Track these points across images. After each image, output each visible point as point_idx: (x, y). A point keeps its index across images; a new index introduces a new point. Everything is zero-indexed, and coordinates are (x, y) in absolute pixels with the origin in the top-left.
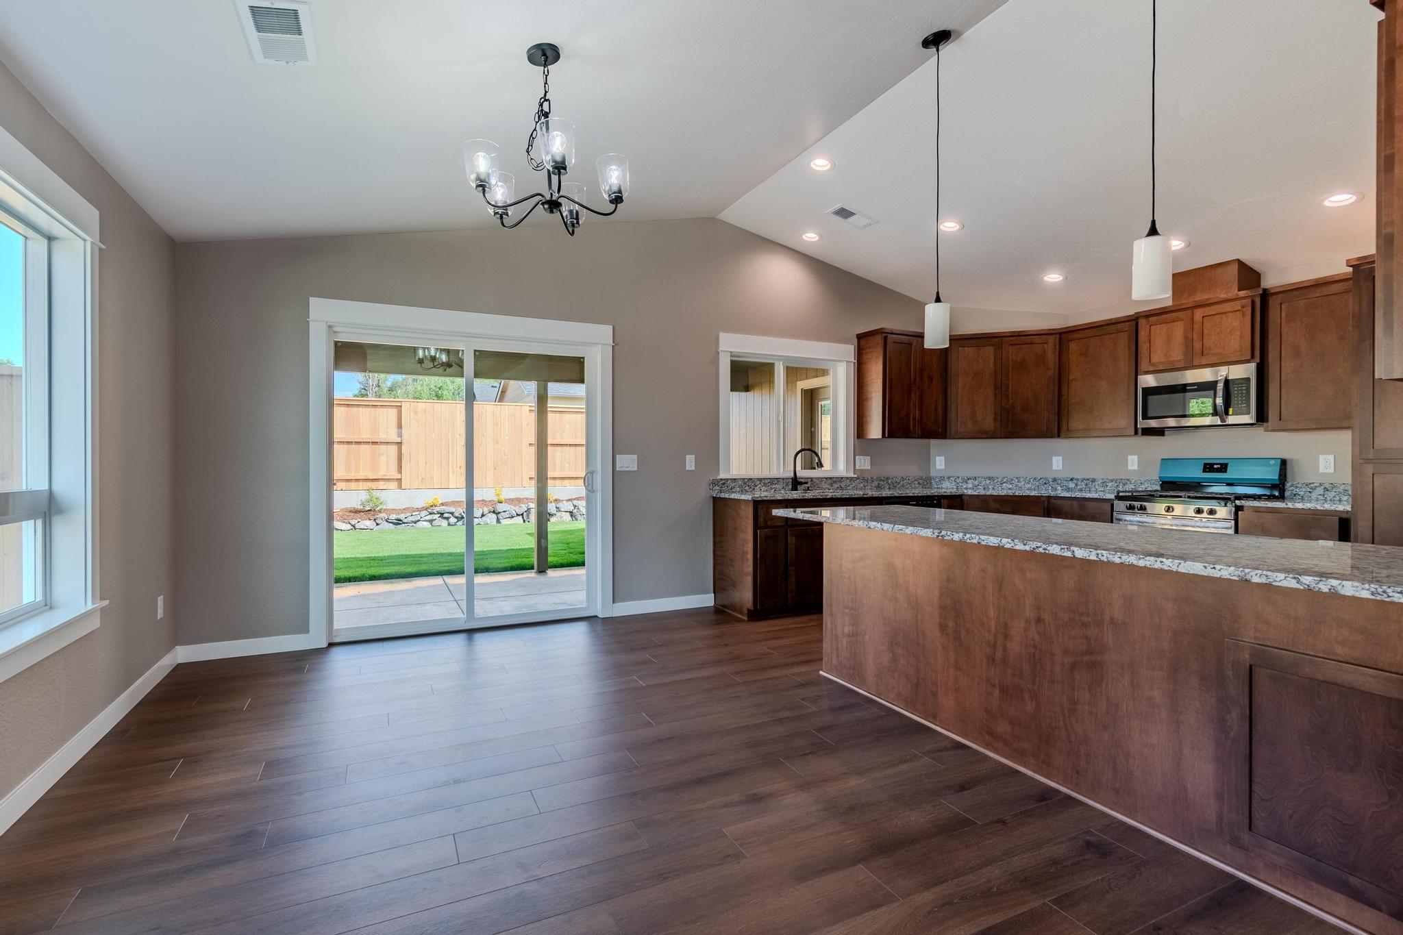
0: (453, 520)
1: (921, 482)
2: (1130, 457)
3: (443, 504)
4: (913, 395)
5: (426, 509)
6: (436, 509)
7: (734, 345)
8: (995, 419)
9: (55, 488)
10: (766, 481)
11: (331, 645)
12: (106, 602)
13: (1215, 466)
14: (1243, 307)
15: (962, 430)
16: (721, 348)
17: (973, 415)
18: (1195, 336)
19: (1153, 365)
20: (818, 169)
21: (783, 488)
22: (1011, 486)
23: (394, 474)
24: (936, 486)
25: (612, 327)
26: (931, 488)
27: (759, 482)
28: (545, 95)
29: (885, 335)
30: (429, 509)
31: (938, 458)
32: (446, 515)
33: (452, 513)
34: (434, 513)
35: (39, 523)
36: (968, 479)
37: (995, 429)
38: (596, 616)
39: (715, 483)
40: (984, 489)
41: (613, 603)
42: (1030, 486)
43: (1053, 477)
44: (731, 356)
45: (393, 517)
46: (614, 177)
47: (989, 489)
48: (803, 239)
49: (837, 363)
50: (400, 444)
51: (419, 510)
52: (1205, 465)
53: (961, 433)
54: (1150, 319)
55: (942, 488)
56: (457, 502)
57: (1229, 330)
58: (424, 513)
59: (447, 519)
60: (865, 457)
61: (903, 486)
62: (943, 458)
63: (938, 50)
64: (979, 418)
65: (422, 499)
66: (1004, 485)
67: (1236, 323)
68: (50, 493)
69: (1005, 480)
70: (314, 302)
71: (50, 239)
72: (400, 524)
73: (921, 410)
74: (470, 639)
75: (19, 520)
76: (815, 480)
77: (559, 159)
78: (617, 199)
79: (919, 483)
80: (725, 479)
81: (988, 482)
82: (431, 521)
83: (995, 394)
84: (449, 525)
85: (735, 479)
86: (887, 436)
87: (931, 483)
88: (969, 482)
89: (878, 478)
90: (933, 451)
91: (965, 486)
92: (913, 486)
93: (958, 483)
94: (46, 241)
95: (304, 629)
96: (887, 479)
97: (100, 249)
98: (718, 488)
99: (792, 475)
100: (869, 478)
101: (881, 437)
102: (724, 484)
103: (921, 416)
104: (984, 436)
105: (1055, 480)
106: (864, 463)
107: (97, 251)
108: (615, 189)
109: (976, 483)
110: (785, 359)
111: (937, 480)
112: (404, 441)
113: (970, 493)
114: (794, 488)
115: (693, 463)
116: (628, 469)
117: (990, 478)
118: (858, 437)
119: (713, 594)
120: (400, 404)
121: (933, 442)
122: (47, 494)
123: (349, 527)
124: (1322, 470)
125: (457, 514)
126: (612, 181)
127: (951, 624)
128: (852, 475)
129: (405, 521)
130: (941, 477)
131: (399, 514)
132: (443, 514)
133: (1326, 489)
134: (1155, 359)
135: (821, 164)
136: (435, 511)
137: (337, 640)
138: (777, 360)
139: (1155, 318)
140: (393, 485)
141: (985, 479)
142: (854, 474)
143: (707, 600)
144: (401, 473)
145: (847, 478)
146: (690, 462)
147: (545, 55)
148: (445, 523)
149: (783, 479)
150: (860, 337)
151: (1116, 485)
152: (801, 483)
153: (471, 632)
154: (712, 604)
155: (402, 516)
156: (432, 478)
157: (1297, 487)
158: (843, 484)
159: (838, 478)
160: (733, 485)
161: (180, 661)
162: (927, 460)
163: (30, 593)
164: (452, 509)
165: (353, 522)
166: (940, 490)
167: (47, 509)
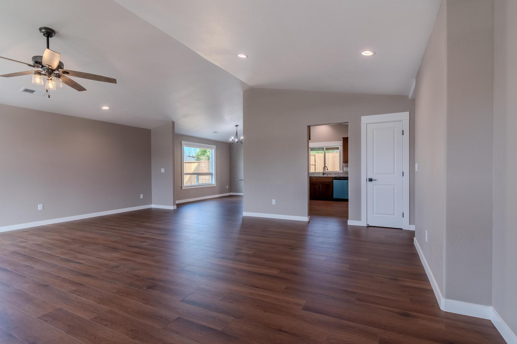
9: (212, 172)
12: (217, 184)
21: (321, 175)
27: (315, 174)
106: (346, 169)
107: (215, 149)
118: (343, 163)
142: (343, 172)
147: (237, 126)
152: (325, 174)
167: (211, 174)
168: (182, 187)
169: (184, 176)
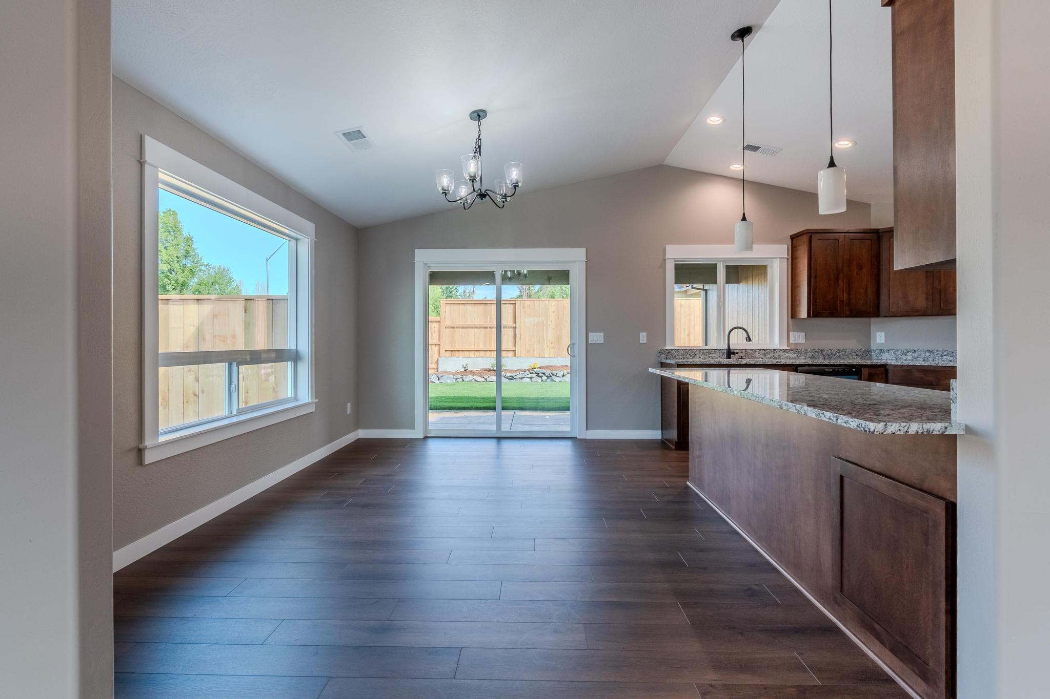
0: (544, 378)
1: (859, 353)
3: (540, 368)
4: (840, 282)
5: (529, 370)
6: (535, 370)
7: (677, 253)
8: (927, 299)
9: (299, 348)
10: (705, 351)
11: (426, 438)
12: (317, 400)
15: (893, 310)
16: (667, 257)
17: (905, 296)
20: (714, 123)
21: (719, 357)
22: (951, 358)
23: (511, 347)
24: (876, 358)
25: (585, 249)
26: (870, 359)
27: (698, 352)
28: (479, 137)
29: (810, 234)
30: (530, 371)
31: (878, 334)
32: (540, 375)
33: (544, 374)
34: (533, 373)
35: (293, 363)
36: (908, 352)
37: (927, 308)
38: (576, 438)
39: (662, 352)
40: (924, 360)
41: (587, 429)
44: (675, 261)
45: (508, 374)
46: (514, 174)
47: (929, 361)
48: (731, 169)
49: (773, 259)
50: (515, 328)
51: (525, 371)
53: (892, 312)
55: (882, 359)
56: (550, 366)
58: (527, 372)
59: (541, 377)
60: (799, 333)
61: (839, 356)
62: (883, 334)
63: (743, 41)
64: (911, 298)
65: (527, 364)
66: (945, 357)
68: (297, 350)
69: (945, 353)
70: (417, 251)
71: (297, 240)
72: (513, 379)
73: (849, 294)
74: (499, 443)
75: (287, 361)
76: (749, 351)
77: (472, 175)
78: (516, 186)
79: (857, 355)
80: (669, 350)
81: (927, 354)
82: (531, 378)
83: (927, 277)
84: (542, 381)
85: (678, 350)
86: (811, 316)
87: (871, 355)
88: (908, 354)
89: (811, 351)
90: (873, 328)
91: (905, 358)
92: (851, 357)
93: (897, 356)
94: (295, 241)
95: (412, 427)
96: (822, 351)
97: (315, 241)
98: (664, 356)
99: (726, 347)
100: (803, 350)
101: (806, 317)
102: (669, 353)
103: (849, 300)
104: (916, 314)
106: (798, 338)
107: (314, 242)
108: (515, 181)
109: (916, 355)
110: (723, 260)
111: (877, 352)
112: (517, 326)
113: (893, 364)
114: (729, 357)
115: (645, 338)
116: (597, 342)
117: (929, 351)
118: (792, 318)
119: (661, 431)
120: (514, 302)
121: (873, 320)
122: (295, 351)
123: (483, 380)
125: (547, 374)
126: (513, 177)
128: (785, 347)
129: (515, 377)
130: (881, 350)
131: (513, 373)
132: (538, 374)
135: (714, 120)
136: (533, 372)
137: (429, 435)
138: (719, 261)
140: (511, 354)
141: (925, 352)
142: (788, 347)
143: (656, 434)
144: (515, 347)
145: (780, 350)
146: (643, 337)
147: (479, 115)
148: (539, 380)
149: (720, 350)
150: (793, 238)
152: (734, 353)
153: (499, 439)
154: (660, 437)
155: (513, 374)
156: (534, 350)
158: (776, 355)
159: (771, 350)
160: (676, 354)
161: (360, 437)
162: (868, 336)
163: (290, 394)
164: (544, 371)
165: (486, 377)
166: (878, 361)
167: (295, 357)
168: (140, 452)
169: (159, 368)
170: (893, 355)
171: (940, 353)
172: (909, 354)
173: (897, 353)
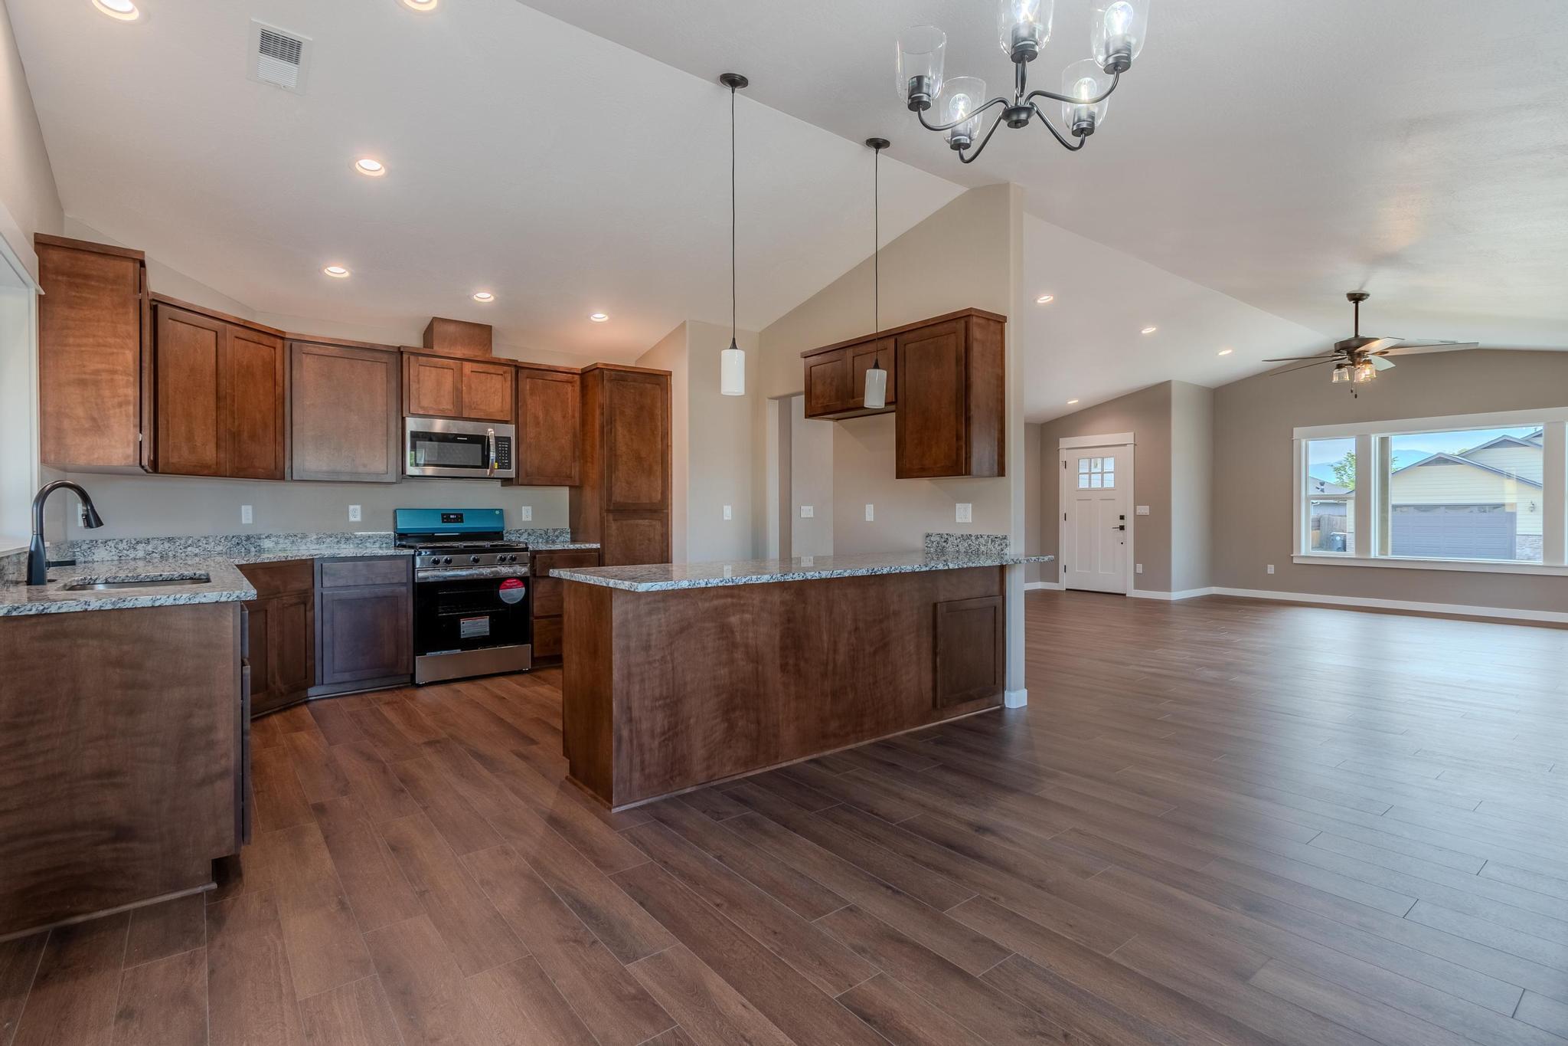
2: (351, 507)
8: (219, 447)
13: (451, 516)
14: (505, 372)
17: (190, 438)
18: (464, 388)
19: (423, 408)
22: (197, 551)
24: (82, 559)
36: (138, 543)
37: (219, 463)
42: (221, 548)
43: (246, 534)
52: (443, 515)
54: (420, 358)
57: (493, 390)
66: (189, 549)
67: (498, 386)
69: (190, 542)
81: (167, 545)
83: (218, 408)
91: (132, 556)
105: (248, 538)
109: (150, 548)
111: (85, 547)
117: (170, 540)
118: (43, 460)
124: (524, 519)
127: (791, 661)
130: (92, 541)
133: (529, 534)
134: (425, 402)
139: (424, 359)
151: (336, 540)
157: (510, 533)
170: (113, 550)
171: (182, 542)
172: (140, 547)
173: (121, 546)
